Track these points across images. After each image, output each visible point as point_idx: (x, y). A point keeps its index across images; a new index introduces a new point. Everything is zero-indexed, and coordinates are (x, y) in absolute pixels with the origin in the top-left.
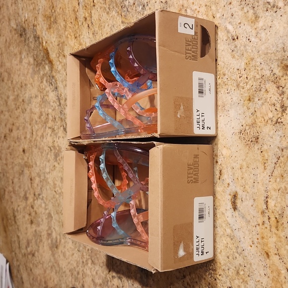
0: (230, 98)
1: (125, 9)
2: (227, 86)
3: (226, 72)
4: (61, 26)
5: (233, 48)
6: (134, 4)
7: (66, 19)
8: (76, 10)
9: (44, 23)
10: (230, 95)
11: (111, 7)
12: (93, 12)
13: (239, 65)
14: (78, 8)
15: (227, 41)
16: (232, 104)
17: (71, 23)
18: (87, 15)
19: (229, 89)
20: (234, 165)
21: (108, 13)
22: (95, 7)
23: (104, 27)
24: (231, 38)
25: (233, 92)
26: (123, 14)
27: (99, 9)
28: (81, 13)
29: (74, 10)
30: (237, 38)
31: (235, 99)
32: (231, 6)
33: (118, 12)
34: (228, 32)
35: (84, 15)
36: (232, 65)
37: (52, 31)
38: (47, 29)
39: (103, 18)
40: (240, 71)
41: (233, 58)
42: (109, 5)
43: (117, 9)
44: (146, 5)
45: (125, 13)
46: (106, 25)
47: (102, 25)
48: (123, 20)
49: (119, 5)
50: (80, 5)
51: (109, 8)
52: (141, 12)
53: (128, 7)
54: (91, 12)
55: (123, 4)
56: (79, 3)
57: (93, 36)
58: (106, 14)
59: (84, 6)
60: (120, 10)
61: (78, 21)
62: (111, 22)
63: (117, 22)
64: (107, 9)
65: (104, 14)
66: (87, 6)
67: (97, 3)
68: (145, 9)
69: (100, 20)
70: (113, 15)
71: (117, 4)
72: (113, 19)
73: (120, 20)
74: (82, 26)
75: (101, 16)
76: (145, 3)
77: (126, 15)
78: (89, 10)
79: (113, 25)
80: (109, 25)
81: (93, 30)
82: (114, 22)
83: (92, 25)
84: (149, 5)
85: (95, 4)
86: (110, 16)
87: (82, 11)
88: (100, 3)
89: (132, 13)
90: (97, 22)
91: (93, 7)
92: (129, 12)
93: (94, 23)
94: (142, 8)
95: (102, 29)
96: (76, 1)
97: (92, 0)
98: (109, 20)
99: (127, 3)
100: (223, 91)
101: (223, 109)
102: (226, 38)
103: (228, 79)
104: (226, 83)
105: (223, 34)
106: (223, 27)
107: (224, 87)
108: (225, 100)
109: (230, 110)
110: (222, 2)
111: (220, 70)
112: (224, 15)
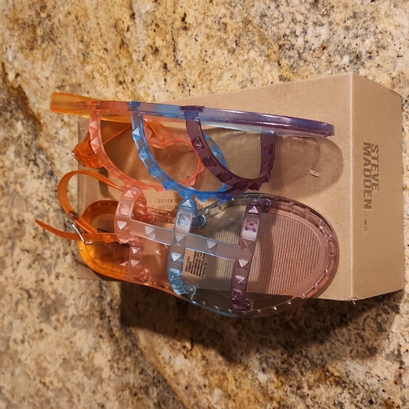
1: (293, 53)
4: (69, 51)
6: (324, 48)
7: (86, 38)
8: (123, 26)
9: (12, 36)
11: (244, 41)
12: (181, 41)
14: (131, 23)
17: (106, 50)
18: (160, 43)
21: (232, 52)
22: (189, 33)
23: (220, 78)
26: (284, 62)
27: (201, 39)
29: (116, 26)
33: (268, 56)
35: (149, 42)
37: (39, 56)
38: (22, 48)
39: (215, 58)
42: (239, 36)
43: (264, 48)
44: (364, 57)
45: (292, 60)
46: (227, 75)
47: (214, 72)
48: (285, 74)
49: (272, 42)
50: (137, 20)
51: (236, 41)
52: (347, 69)
53: (301, 51)
54: (173, 39)
55: (285, 42)
56: (133, 16)
57: (181, 90)
58: (226, 53)
59: (149, 22)
60: (275, 53)
61: (128, 51)
62: (244, 72)
63: (264, 75)
64: (228, 42)
65: (218, 52)
66: (162, 26)
67: (195, 25)
68: (363, 64)
69: (204, 60)
70: (251, 59)
71: (263, 39)
72: (251, 66)
73: (273, 73)
74: (144, 63)
75: (209, 53)
76: (360, 52)
77: (295, 65)
78: (166, 33)
79: (249, 78)
80: (236, 76)
81: (180, 76)
82: (252, 74)
83: (178, 67)
84: (377, 60)
85: (188, 26)
86: (241, 58)
87: (145, 31)
88: (207, 26)
89: (317, 65)
90: (194, 63)
91: (182, 31)
92: (305, 61)
93: (182, 65)
94: (351, 62)
95: (211, 80)
96: (124, 9)
97: (178, 16)
98: (235, 65)
99: (299, 42)
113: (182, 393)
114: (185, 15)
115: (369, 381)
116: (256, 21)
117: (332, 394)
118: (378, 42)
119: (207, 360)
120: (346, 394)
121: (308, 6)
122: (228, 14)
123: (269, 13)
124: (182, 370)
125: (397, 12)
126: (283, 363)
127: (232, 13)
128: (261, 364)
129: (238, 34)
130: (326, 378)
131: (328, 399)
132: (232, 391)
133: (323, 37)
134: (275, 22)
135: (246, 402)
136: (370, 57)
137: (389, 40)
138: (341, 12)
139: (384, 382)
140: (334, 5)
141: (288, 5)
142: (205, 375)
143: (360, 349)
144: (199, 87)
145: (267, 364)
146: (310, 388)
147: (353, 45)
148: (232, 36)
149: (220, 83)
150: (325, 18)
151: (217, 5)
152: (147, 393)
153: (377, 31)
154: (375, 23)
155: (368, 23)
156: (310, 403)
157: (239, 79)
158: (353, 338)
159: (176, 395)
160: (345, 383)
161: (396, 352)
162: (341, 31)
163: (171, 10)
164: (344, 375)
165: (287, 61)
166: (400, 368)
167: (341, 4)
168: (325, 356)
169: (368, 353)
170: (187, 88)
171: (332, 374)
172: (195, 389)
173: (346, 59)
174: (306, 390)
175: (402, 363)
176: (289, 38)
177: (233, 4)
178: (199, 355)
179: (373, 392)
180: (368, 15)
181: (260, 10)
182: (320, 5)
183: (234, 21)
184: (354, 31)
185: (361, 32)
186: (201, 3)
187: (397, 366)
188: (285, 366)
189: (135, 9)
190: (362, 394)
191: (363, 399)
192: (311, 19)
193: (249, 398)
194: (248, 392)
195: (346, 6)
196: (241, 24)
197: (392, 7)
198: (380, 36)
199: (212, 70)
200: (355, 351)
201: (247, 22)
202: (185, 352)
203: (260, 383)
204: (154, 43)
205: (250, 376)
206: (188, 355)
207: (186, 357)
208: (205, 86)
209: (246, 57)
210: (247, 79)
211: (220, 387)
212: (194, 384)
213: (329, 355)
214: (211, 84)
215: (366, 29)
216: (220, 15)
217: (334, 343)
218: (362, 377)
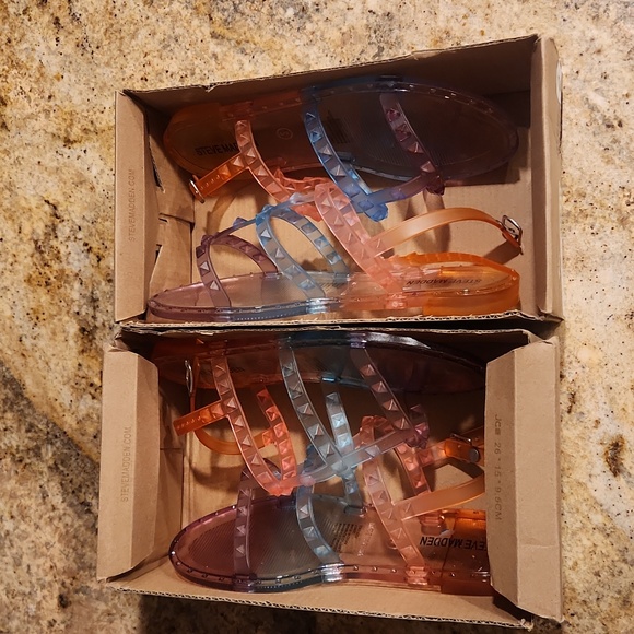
0: (599, 244)
1: (228, 5)
2: (590, 220)
3: (589, 190)
5: (607, 141)
10: (600, 239)
13: (626, 178)
15: (589, 128)
16: (607, 256)
19: (597, 225)
20: (613, 381)
24: (600, 122)
25: (608, 232)
26: (217, 16)
30: (620, 124)
31: (613, 247)
32: (601, 57)
33: (196, 8)
34: (593, 108)
36: (605, 177)
39: (126, 11)
40: (629, 191)
41: (608, 162)
44: (311, 10)
45: (226, 13)
46: (143, 32)
48: (218, 30)
52: (292, 23)
57: (80, 52)
58: (141, 4)
60: (204, 4)
62: (166, 28)
63: (191, 31)
68: (310, 17)
69: (111, 14)
70: (175, 12)
72: (174, 21)
73: (203, 29)
74: (26, 18)
75: (119, 4)
76: (306, 4)
77: (230, 19)
79: (173, 35)
80: (155, 33)
81: (79, 34)
82: (177, 30)
83: (76, 23)
84: (326, 13)
86: (161, 11)
89: (257, 20)
90: (98, 17)
92: (243, 14)
93: (81, 19)
94: (296, 15)
95: (122, 38)
98: (154, 19)
100: (577, 229)
101: (580, 265)
102: (587, 121)
103: (595, 205)
104: (589, 212)
105: (578, 111)
106: (578, 96)
107: (580, 220)
108: (585, 248)
109: (599, 268)
110: (575, 45)
111: (568, 184)
112: (582, 72)
113: (90, 445)
124: (88, 415)
136: (317, 10)
144: (106, 48)
149: (134, 42)
157: (160, 36)
159: (81, 449)
165: (220, 15)
170: (88, 49)
173: (291, 12)
199: (122, 25)
202: (93, 392)
206: (97, 394)
207: (94, 398)
208: (113, 46)
209: (167, 9)
210: (170, 37)
214: (121, 44)
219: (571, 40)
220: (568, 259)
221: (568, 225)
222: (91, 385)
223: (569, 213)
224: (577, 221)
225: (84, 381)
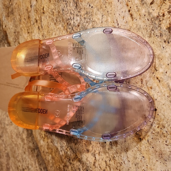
1: (70, 27)
2: (165, 139)
3: (166, 126)
4: (17, 18)
6: (79, 26)
7: (20, 14)
8: (29, 10)
9: (4, 11)
10: (169, 148)
12: (43, 17)
15: (169, 98)
17: (25, 19)
18: (38, 18)
19: (168, 142)
21: (55, 24)
22: (45, 15)
26: (68, 30)
27: (48, 17)
28: (33, 15)
29: (27, 10)
33: (64, 27)
37: (10, 19)
38: (6, 16)
39: (51, 26)
42: (57, 18)
43: (63, 23)
45: (70, 30)
47: (50, 32)
49: (65, 22)
50: (32, 8)
51: (56, 20)
53: (73, 26)
54: (41, 17)
55: (69, 22)
56: (31, 6)
58: (54, 24)
59: (35, 9)
60: (66, 26)
61: (30, 20)
62: (58, 33)
64: (54, 20)
65: (52, 23)
66: (38, 11)
67: (46, 12)
69: (48, 27)
71: (63, 20)
72: (60, 31)
74: (34, 25)
75: (49, 24)
77: (71, 32)
78: (39, 14)
80: (56, 34)
81: (42, 33)
83: (42, 29)
85: (44, 12)
86: (57, 27)
87: (34, 13)
88: (49, 13)
90: (46, 27)
91: (43, 14)
92: (74, 31)
93: (43, 27)
96: (29, 3)
97: (42, 8)
98: (56, 30)
99: (72, 22)
100: (161, 140)
101: (161, 156)
102: (168, 95)
103: (168, 133)
104: (165, 134)
105: (165, 89)
106: (166, 83)
107: (162, 137)
108: (163, 150)
109: (167, 160)
110: (167, 60)
111: (159, 120)
112: (168, 72)
113: (42, 154)
114: (44, 7)
115: (87, 162)
116: (61, 12)
117: (78, 164)
118: (93, 25)
119: (48, 143)
120: (81, 166)
121: (75, 8)
122: (54, 9)
123: (65, 9)
124: (42, 145)
125: (98, 13)
126: (66, 149)
127: (55, 8)
128: (61, 148)
129: (57, 17)
130: (77, 158)
131: (77, 166)
132: (54, 156)
133: (79, 21)
134: (66, 13)
135: (57, 161)
137: (96, 25)
138: (83, 11)
139: (91, 164)
140: (82, 7)
141: (69, 6)
142: (48, 149)
143: (85, 149)
145: (62, 149)
146: (72, 161)
147: (86, 26)
148: (55, 18)
149: (52, 37)
150: (79, 13)
151: (52, 4)
152: (34, 151)
153: (93, 21)
154: (92, 17)
155: (90, 17)
156: (72, 166)
158: (83, 145)
160: (81, 161)
161: (94, 153)
162: (83, 19)
163: (40, 5)
164: (81, 158)
166: (95, 160)
167: (83, 7)
168: (76, 150)
169: (87, 151)
170: (44, 37)
171: (78, 157)
172: (45, 153)
174: (71, 161)
175: (95, 158)
176: (70, 20)
177: (55, 4)
178: (46, 141)
179: (88, 167)
180: (90, 13)
181: (62, 8)
182: (78, 7)
183: (56, 11)
184: (87, 20)
185: (88, 20)
186: (48, 3)
187: (94, 158)
188: (66, 151)
189: (32, 3)
190: (85, 167)
191: (85, 169)
192: (75, 13)
193: (58, 160)
194: (58, 158)
195: (85, 9)
196: (57, 13)
197: (97, 10)
198: (93, 23)
200: (84, 150)
201: (59, 12)
202: (43, 139)
203: (60, 155)
204: (36, 18)
205: (58, 152)
207: (43, 141)
211: (51, 154)
212: (45, 151)
213: (77, 149)
215: (90, 19)
216: (52, 8)
217: (78, 146)
218: (85, 161)
219: (165, 57)
220: (157, 152)
221: (158, 137)
222: (43, 137)
223: (158, 133)
224: (161, 137)
225: (42, 135)
